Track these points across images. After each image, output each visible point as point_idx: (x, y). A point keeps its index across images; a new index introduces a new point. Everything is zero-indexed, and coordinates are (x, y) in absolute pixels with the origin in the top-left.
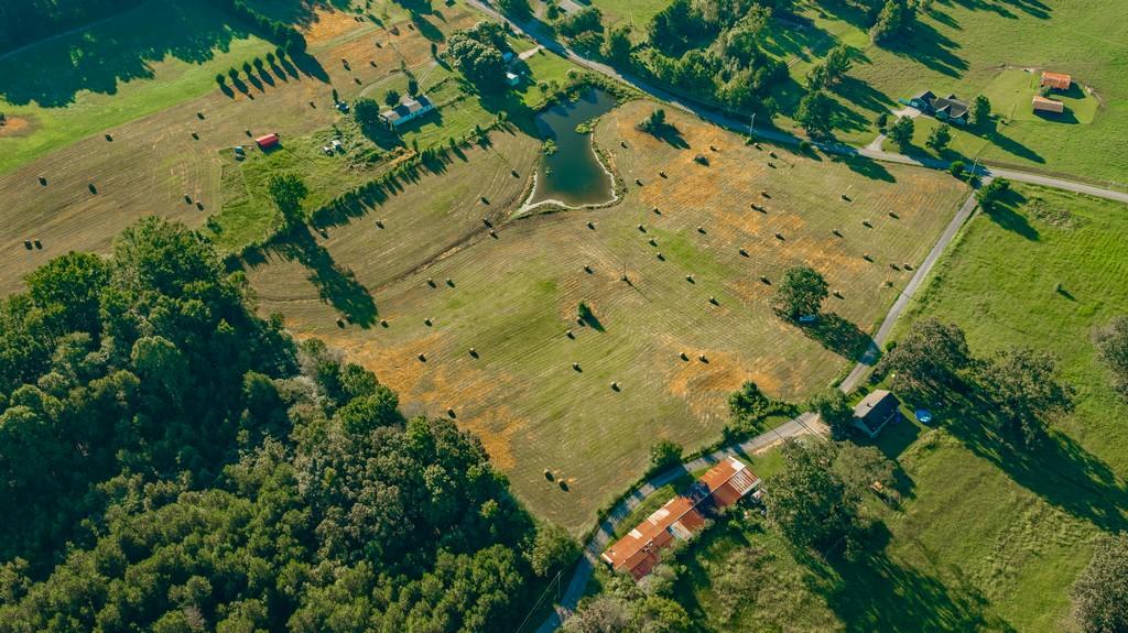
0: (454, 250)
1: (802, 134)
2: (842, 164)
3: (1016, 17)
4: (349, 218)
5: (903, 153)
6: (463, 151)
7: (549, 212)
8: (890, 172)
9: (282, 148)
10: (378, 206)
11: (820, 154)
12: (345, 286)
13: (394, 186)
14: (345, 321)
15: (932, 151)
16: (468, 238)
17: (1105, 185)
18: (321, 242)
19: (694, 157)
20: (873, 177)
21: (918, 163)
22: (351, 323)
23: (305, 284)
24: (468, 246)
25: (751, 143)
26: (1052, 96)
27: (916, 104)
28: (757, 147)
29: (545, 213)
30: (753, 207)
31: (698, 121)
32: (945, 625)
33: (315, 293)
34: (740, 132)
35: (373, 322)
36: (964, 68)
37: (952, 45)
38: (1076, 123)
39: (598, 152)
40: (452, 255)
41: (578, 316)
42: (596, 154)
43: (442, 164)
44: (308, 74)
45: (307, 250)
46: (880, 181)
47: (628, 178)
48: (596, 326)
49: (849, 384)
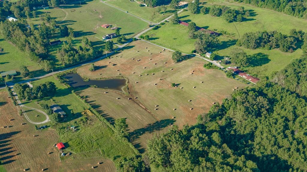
0: (141, 105)
2: (124, 50)
5: (124, 44)
6: (89, 101)
7: (128, 89)
8: (130, 46)
9: (67, 143)
11: (119, 51)
12: (155, 125)
14: (173, 125)
15: (126, 41)
16: (136, 103)
17: (143, 30)
18: (132, 131)
19: (113, 65)
21: (128, 43)
24: (140, 103)
25: (110, 58)
26: (112, 27)
27: (106, 39)
28: (112, 58)
30: (138, 61)
33: (157, 132)
34: (104, 58)
35: (173, 120)
36: (92, 32)
37: (82, 31)
38: (121, 28)
39: (101, 79)
40: (144, 106)
41: (175, 86)
42: (102, 79)
43: (95, 105)
44: (9, 138)
45: (135, 134)
46: (133, 47)
47: (117, 76)
48: (179, 84)
49: (202, 58)
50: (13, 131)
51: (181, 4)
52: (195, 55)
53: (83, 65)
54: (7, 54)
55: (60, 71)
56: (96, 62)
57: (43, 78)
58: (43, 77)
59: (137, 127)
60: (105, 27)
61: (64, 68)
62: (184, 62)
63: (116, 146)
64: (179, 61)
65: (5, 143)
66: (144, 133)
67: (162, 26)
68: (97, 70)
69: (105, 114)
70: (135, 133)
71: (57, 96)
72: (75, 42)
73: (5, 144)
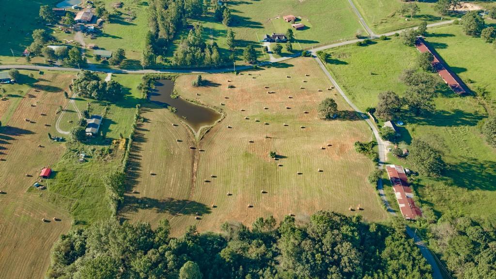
0: (195, 165)
1: (247, 64)
2: (272, 68)
3: (252, 3)
4: (136, 180)
5: (282, 57)
6: (141, 128)
7: (208, 131)
8: (288, 63)
9: (57, 172)
10: (141, 168)
11: (262, 67)
12: (176, 205)
13: (135, 157)
14: (198, 217)
15: (289, 52)
16: (194, 158)
18: (139, 196)
19: (228, 87)
20: (287, 67)
21: (290, 58)
22: (202, 215)
23: (159, 215)
24: (198, 161)
25: (237, 74)
26: (296, 23)
27: (266, 40)
28: (241, 74)
29: (207, 132)
30: (269, 93)
31: (209, 74)
32: (479, 171)
33: (169, 215)
34: (230, 72)
35: (209, 209)
36: (260, 24)
37: (248, 18)
38: (309, 28)
39: (192, 101)
40: (198, 167)
41: (273, 157)
42: (193, 103)
43: (141, 137)
44: (17, 135)
45: (138, 203)
46: (290, 67)
47: (216, 105)
48: (282, 157)
49: (373, 127)
50: (29, 130)
51: (466, 7)
52: (369, 117)
53: (193, 72)
54: (132, 26)
55: (159, 72)
56: (214, 74)
57: (132, 74)
58: (134, 72)
59: (152, 195)
60: (287, 21)
61: (168, 69)
62: (338, 122)
63: (98, 208)
64: (329, 118)
65: (8, 140)
66: (150, 207)
67: (381, 42)
68: (202, 86)
69: (138, 156)
70: (139, 201)
71: (117, 105)
72: (221, 33)
73: (6, 141)
